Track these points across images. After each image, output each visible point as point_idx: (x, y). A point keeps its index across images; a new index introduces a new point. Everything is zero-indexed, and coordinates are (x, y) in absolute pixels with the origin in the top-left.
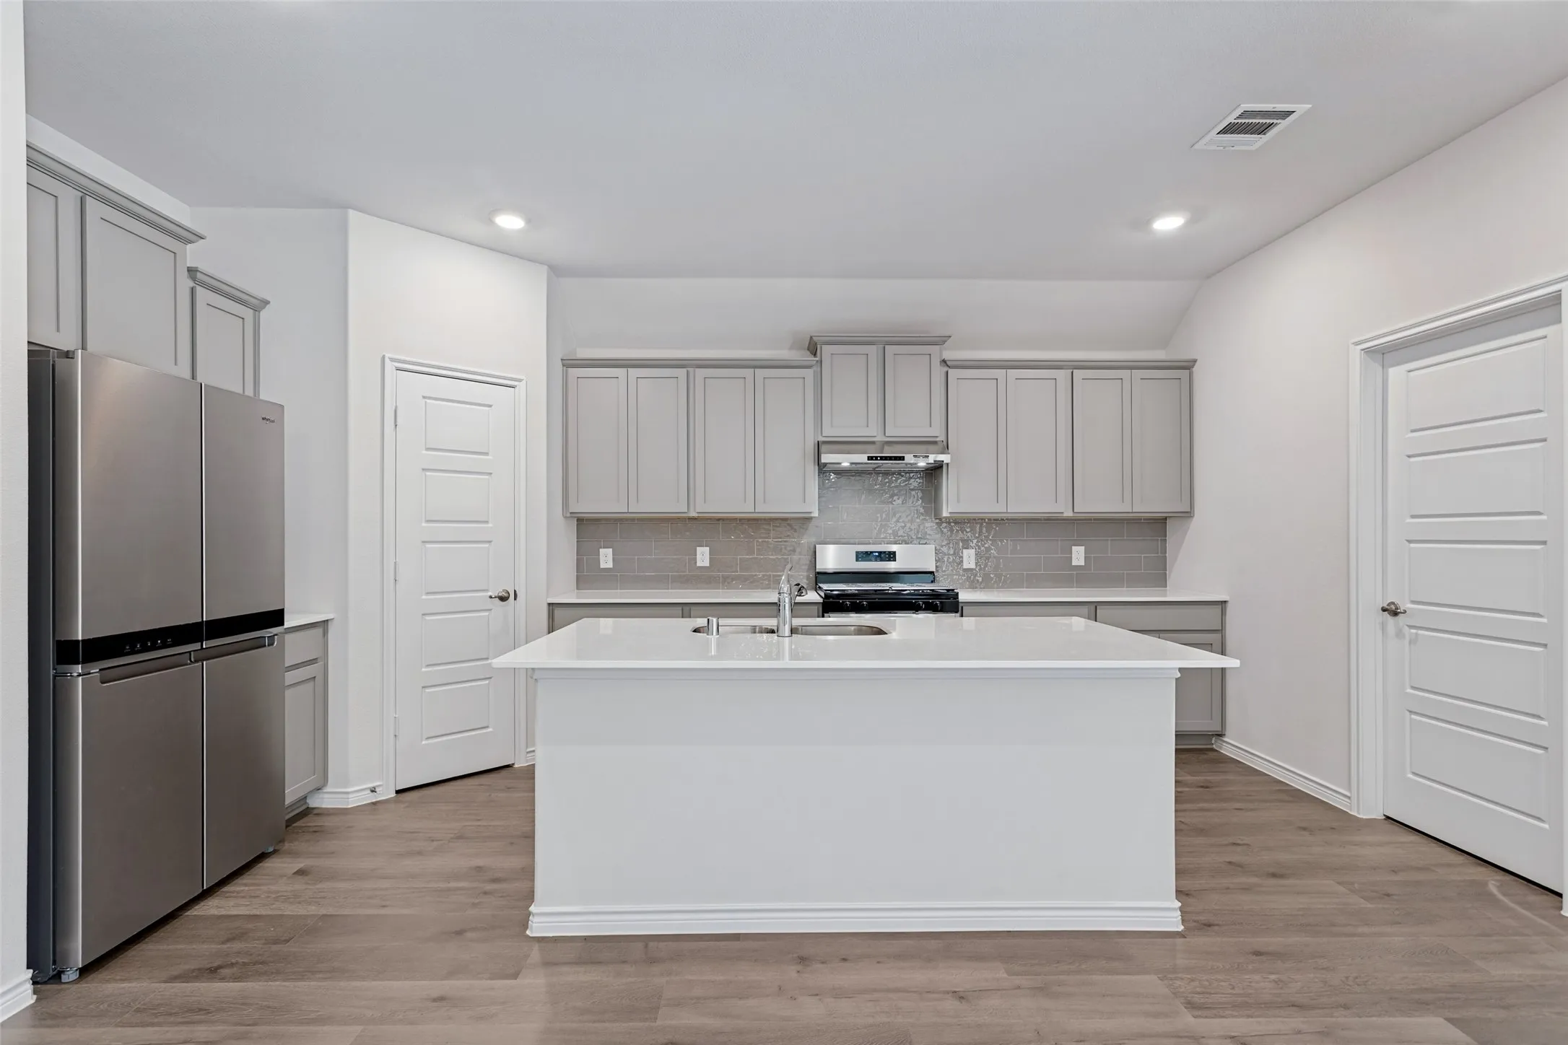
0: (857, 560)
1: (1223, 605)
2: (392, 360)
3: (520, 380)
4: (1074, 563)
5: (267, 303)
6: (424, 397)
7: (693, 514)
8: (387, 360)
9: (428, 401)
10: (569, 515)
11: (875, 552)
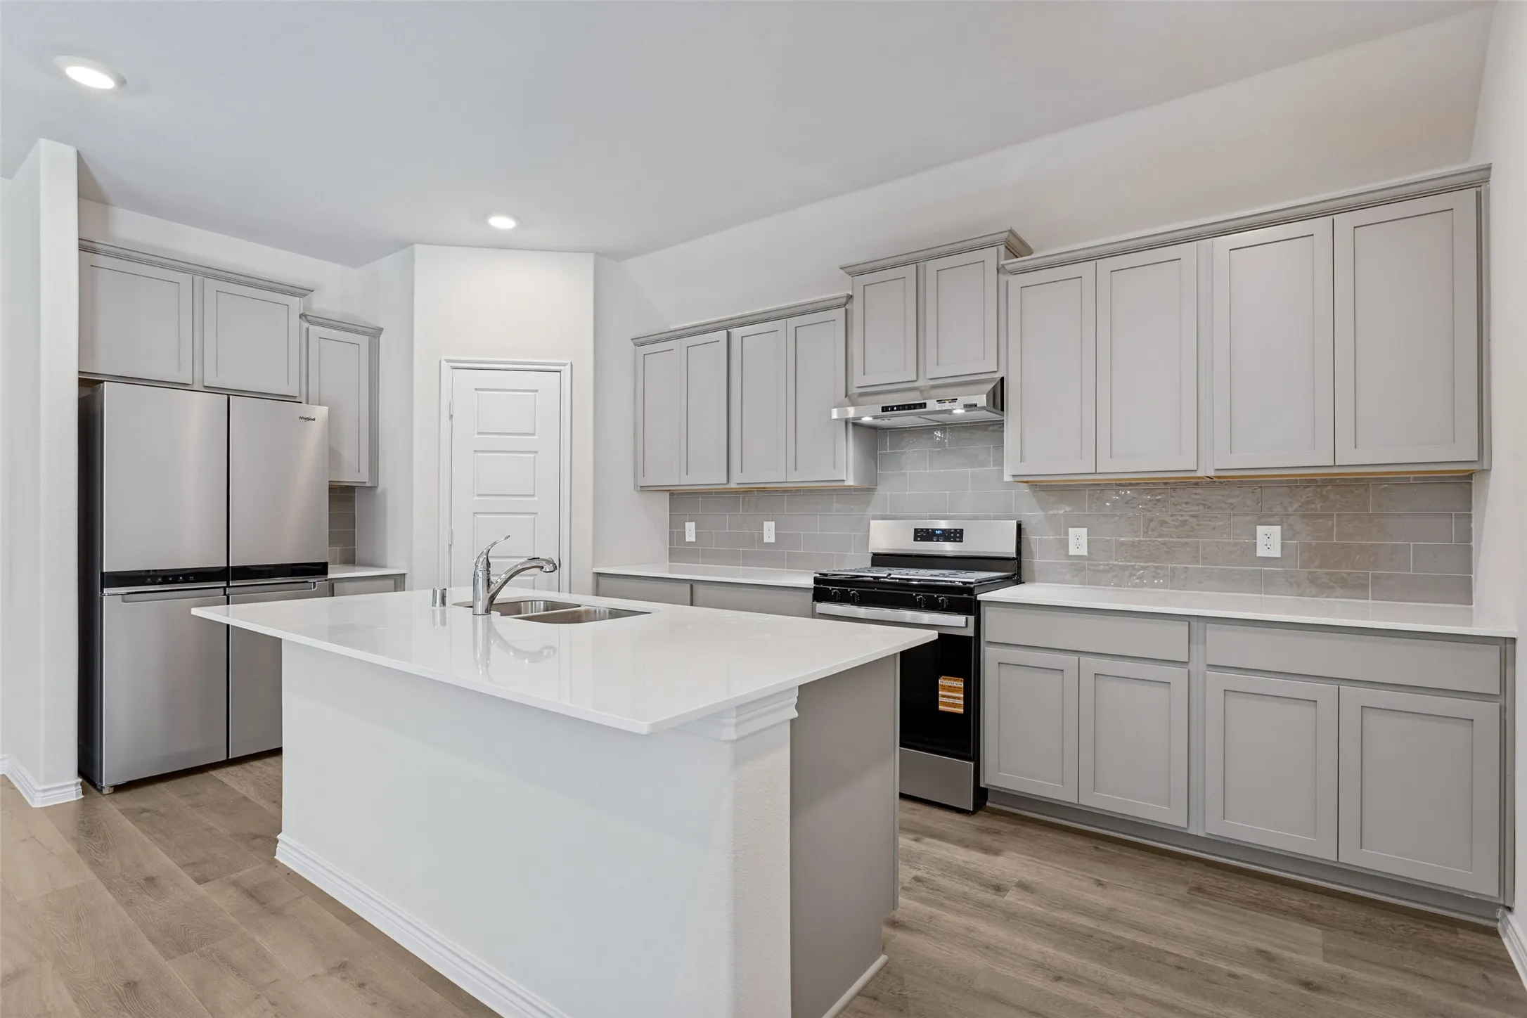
0: (915, 540)
1: (1508, 646)
2: (448, 361)
3: (565, 365)
4: (1261, 552)
5: (382, 329)
6: (476, 389)
7: (733, 485)
8: (443, 363)
9: (480, 392)
10: (639, 488)
11: (938, 530)
